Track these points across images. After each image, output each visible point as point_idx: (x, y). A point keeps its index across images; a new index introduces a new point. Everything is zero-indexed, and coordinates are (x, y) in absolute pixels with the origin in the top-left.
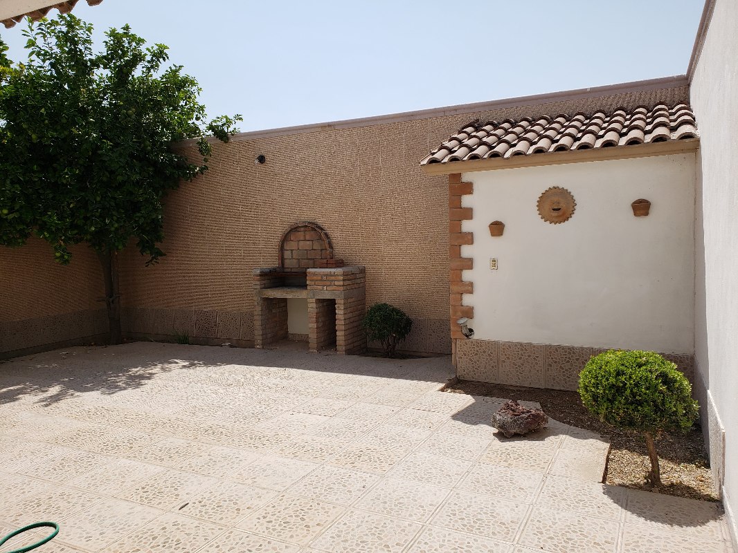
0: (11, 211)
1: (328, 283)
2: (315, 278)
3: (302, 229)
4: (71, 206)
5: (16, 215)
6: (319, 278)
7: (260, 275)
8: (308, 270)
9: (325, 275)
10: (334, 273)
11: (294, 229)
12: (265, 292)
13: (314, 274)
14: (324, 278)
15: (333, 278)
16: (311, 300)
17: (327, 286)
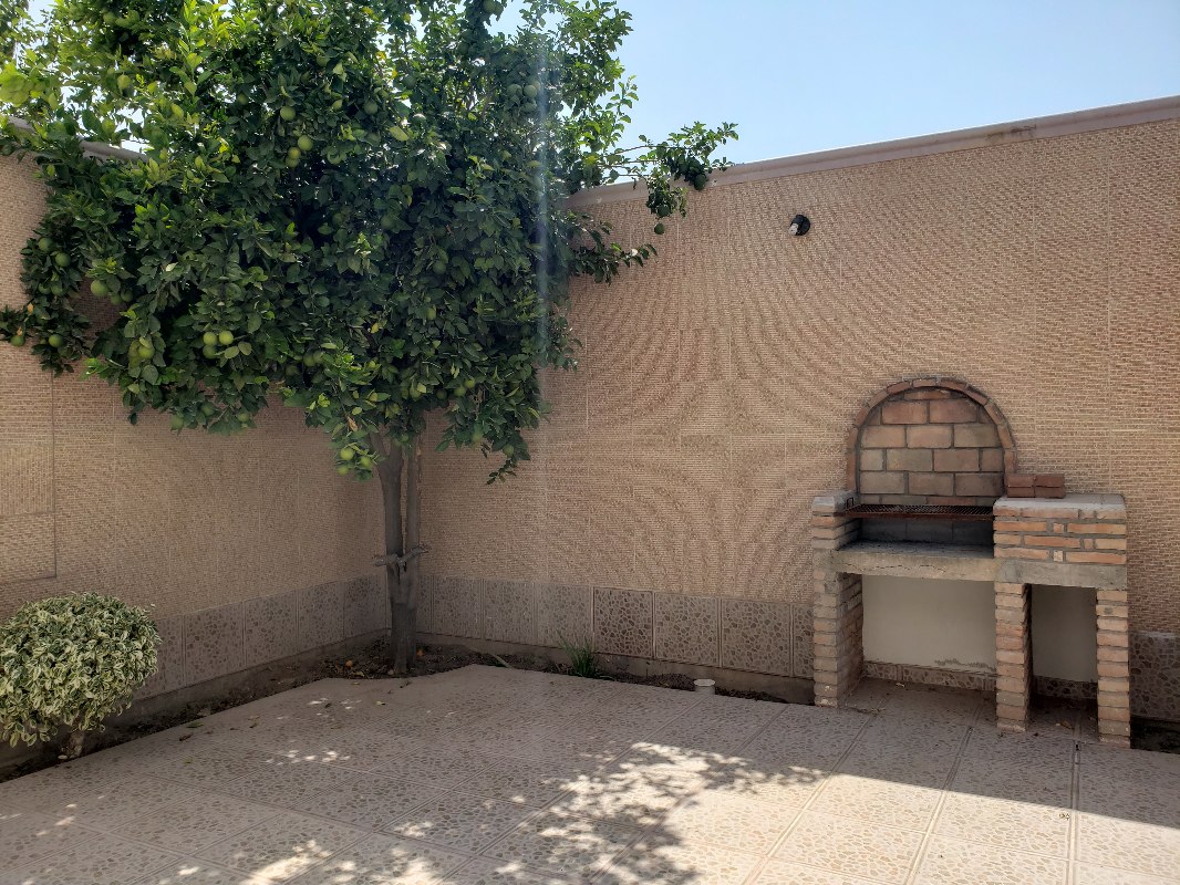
0: (240, 335)
1: (1074, 543)
2: (1023, 525)
3: (920, 395)
4: (375, 328)
5: (246, 349)
6: (1040, 527)
7: (836, 514)
8: (1000, 504)
9: (1058, 520)
10: (1095, 513)
11: (898, 395)
12: (851, 561)
13: (1022, 516)
14: (1057, 527)
15: (1091, 529)
16: (1008, 588)
17: (1065, 551)
